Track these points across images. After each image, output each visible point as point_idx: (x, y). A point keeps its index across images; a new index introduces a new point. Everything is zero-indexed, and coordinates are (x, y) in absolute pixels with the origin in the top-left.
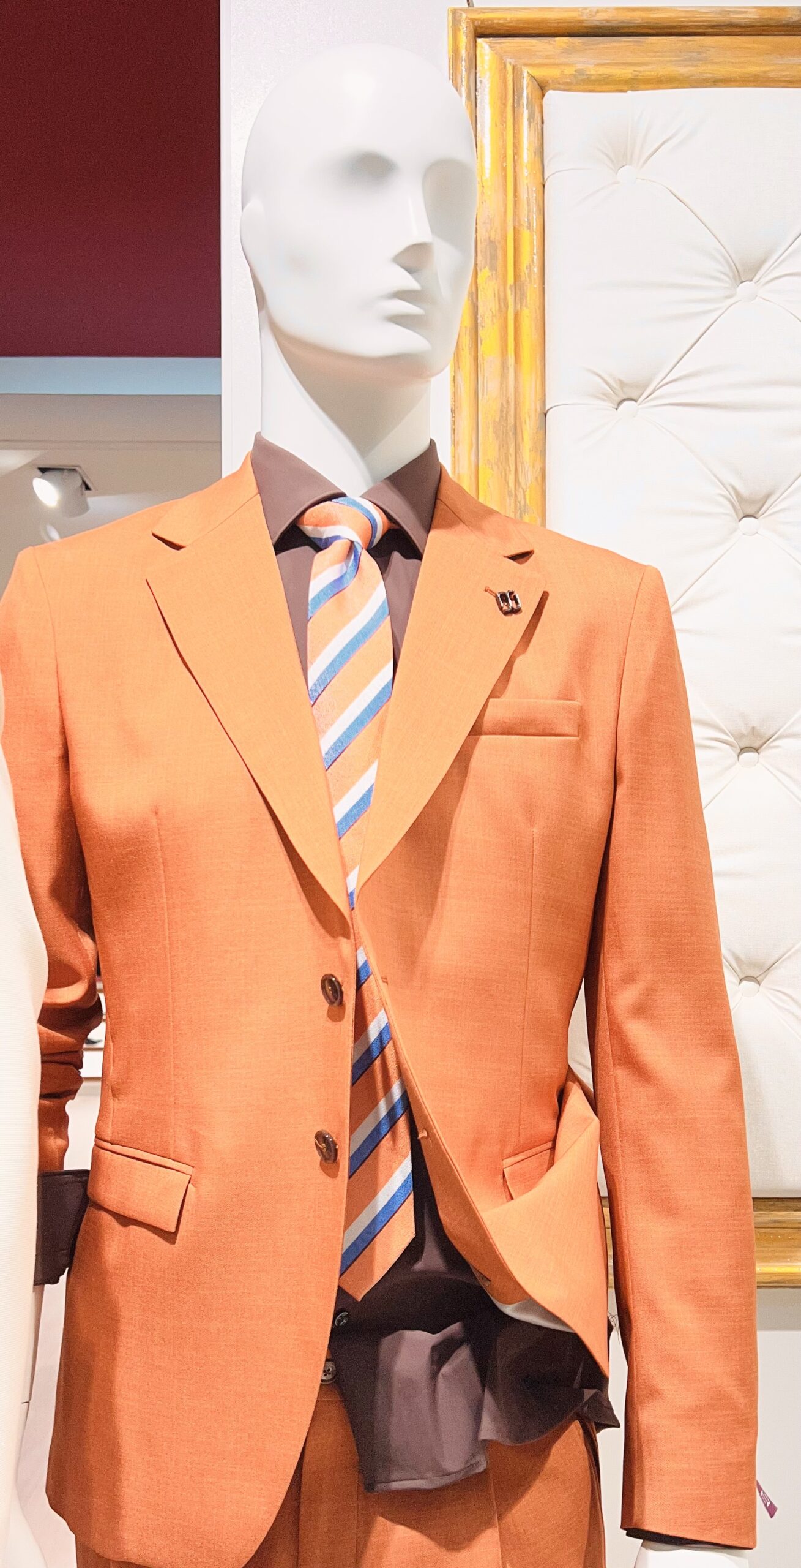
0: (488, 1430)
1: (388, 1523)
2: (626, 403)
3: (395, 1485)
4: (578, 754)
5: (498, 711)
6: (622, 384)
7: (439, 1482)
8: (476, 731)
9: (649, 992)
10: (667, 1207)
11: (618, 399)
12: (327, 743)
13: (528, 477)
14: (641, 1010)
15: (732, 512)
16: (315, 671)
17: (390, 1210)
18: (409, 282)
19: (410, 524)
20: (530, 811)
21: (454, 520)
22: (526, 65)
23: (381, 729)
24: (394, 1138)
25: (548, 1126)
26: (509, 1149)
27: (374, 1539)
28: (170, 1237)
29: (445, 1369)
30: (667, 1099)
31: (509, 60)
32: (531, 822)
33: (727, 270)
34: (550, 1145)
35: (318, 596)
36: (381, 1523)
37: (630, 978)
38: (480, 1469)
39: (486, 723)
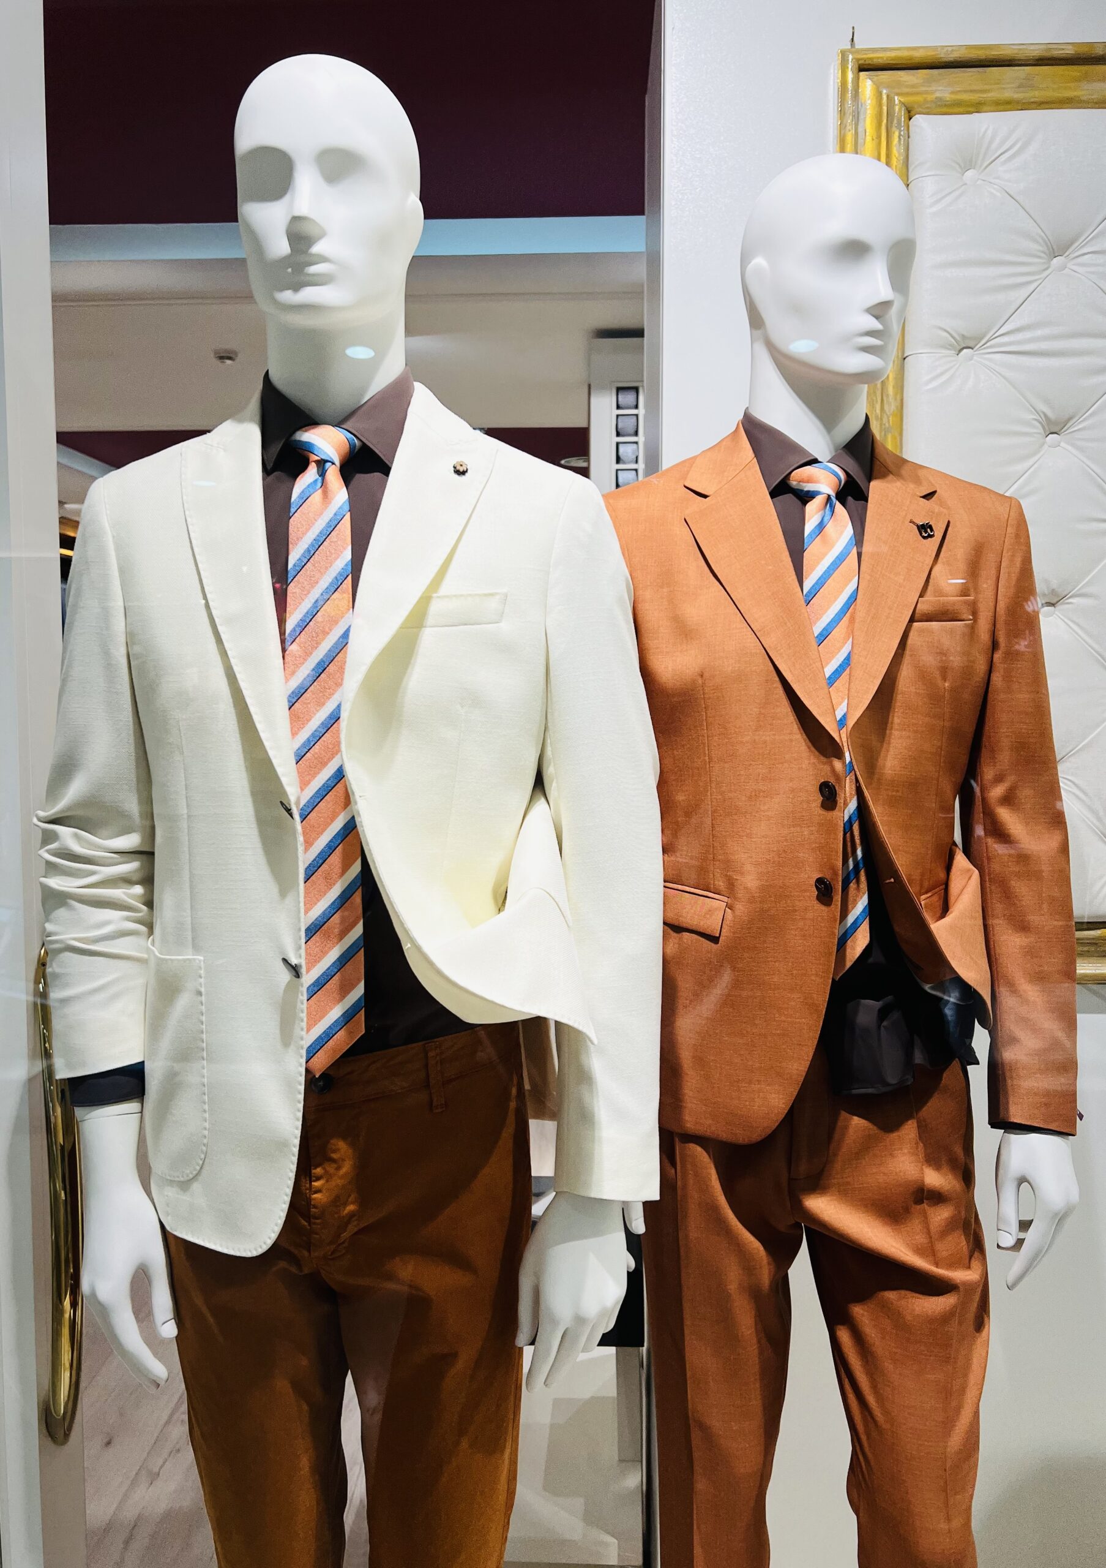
0: (919, 1058)
1: (848, 1115)
2: (965, 351)
3: (854, 1092)
4: (972, 632)
5: (924, 607)
6: (964, 337)
7: (884, 1090)
8: (912, 620)
10: (1023, 927)
11: (959, 348)
12: (817, 629)
14: (1008, 800)
15: (1042, 431)
16: (808, 584)
17: (856, 925)
18: (876, 325)
19: (859, 478)
20: (944, 671)
21: (886, 472)
22: (898, 94)
23: (852, 620)
24: (858, 882)
25: (942, 875)
26: (923, 891)
27: (840, 1124)
28: (715, 940)
29: (885, 1023)
31: (885, 91)
32: (944, 679)
33: (1045, 249)
34: (944, 886)
35: (810, 534)
36: (844, 1115)
37: (999, 779)
38: (909, 1083)
39: (917, 616)
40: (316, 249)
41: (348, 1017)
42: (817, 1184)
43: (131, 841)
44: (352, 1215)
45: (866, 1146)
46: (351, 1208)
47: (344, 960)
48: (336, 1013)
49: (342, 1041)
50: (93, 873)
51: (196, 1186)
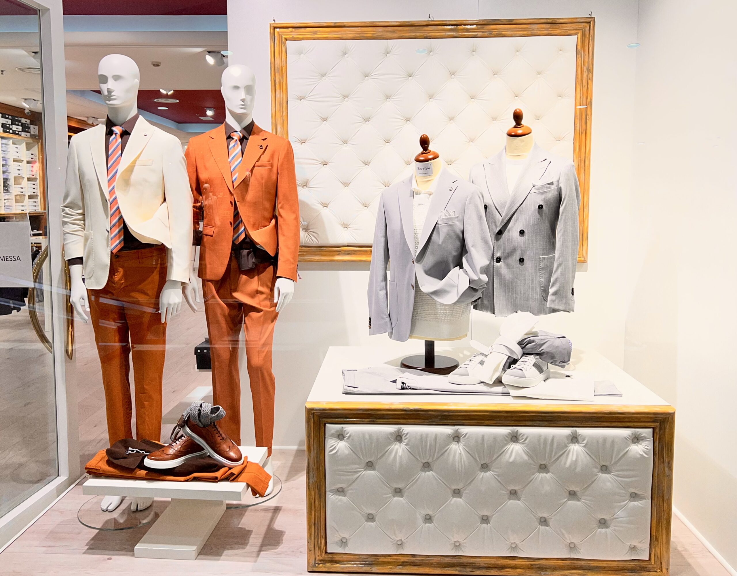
3: (243, 269)
4: (271, 170)
5: (257, 164)
7: (248, 268)
8: (254, 167)
9: (283, 205)
12: (232, 168)
13: (285, 113)
14: (281, 208)
16: (231, 158)
17: (241, 233)
19: (246, 135)
20: (262, 178)
21: (254, 134)
22: (284, 35)
23: (240, 166)
24: (242, 224)
27: (241, 277)
28: (212, 236)
29: (249, 255)
30: (284, 220)
31: (280, 34)
32: (263, 180)
33: (320, 76)
35: (232, 146)
36: (241, 275)
37: (280, 203)
38: (254, 267)
39: (256, 166)
40: (112, 94)
41: (120, 242)
42: (236, 290)
43: (80, 211)
44: (123, 283)
45: (246, 282)
46: (123, 281)
47: (119, 231)
48: (118, 242)
49: (119, 247)
50: (72, 218)
51: (92, 278)
